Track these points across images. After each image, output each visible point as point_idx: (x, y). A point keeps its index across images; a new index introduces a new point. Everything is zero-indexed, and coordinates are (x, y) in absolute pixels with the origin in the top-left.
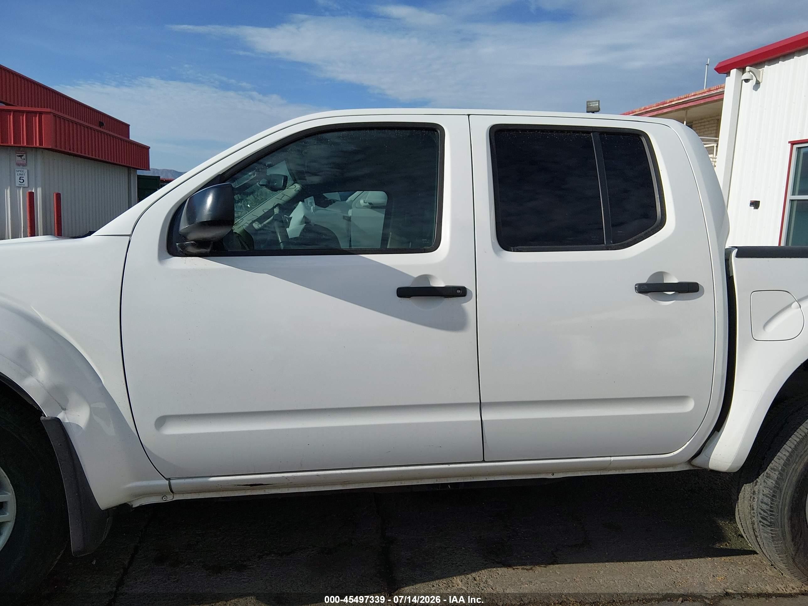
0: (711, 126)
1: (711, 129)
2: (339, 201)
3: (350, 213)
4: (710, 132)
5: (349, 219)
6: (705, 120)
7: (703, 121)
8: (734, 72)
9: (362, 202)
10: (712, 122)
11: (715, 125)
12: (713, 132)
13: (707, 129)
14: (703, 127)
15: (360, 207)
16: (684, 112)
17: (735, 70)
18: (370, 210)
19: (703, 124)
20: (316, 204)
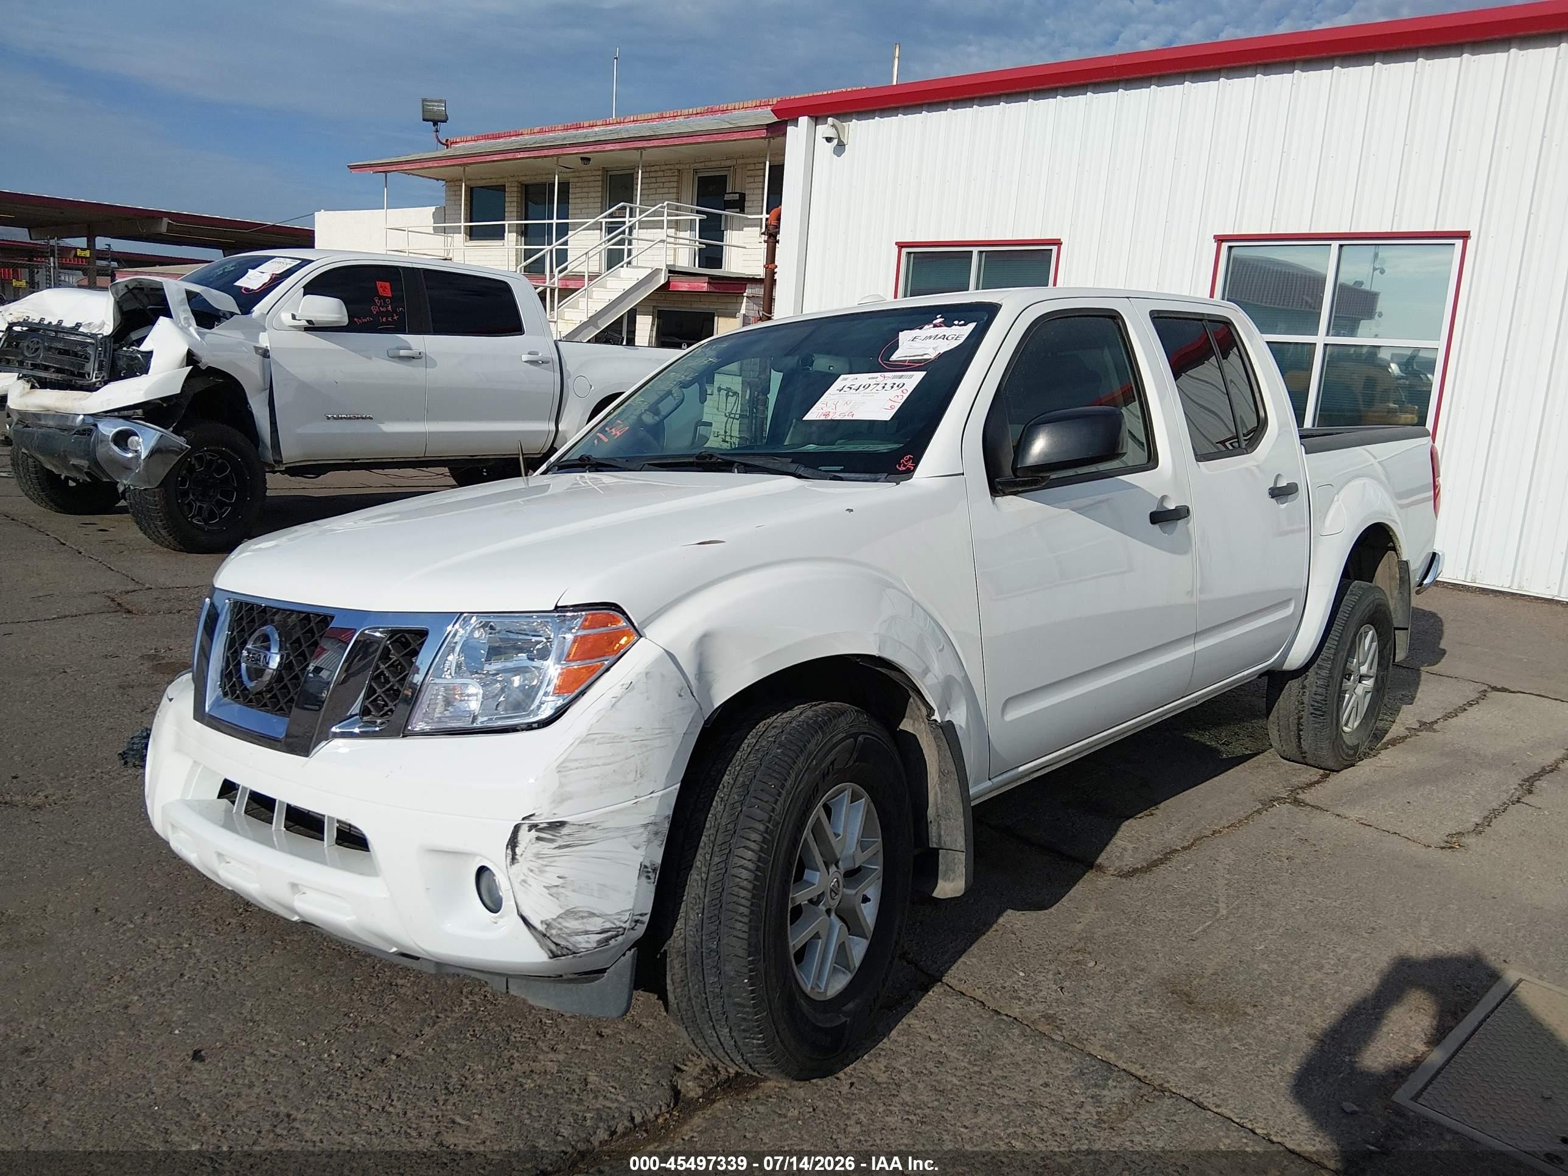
0: (667, 179)
1: (667, 185)
2: (232, 314)
3: (264, 340)
4: (666, 190)
5: (265, 353)
6: (657, 168)
7: (653, 169)
8: (803, 121)
9: (286, 318)
10: (669, 173)
11: (675, 179)
12: (671, 190)
13: (661, 185)
14: (654, 180)
15: (281, 328)
16: (638, 153)
17: (806, 118)
18: (304, 333)
19: (652, 174)
20: (197, 325)
